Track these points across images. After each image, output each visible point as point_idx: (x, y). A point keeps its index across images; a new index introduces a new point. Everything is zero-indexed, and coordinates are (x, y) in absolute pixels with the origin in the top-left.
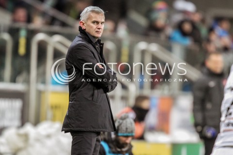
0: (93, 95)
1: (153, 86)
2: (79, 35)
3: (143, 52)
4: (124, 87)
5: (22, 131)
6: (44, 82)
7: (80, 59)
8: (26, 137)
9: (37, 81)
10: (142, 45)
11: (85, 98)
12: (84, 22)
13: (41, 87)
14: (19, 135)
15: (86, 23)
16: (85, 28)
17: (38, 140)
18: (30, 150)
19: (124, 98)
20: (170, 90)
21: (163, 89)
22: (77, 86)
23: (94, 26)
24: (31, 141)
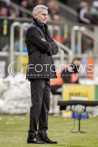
0: (40, 57)
1: (83, 51)
2: (33, 22)
3: (77, 32)
4: (66, 52)
5: (6, 80)
6: (18, 51)
7: (31, 36)
8: (8, 83)
9: (14, 51)
10: (76, 28)
11: (35, 59)
12: (36, 14)
13: (17, 53)
14: (4, 82)
15: (38, 15)
16: (37, 18)
17: (15, 85)
18: (11, 91)
19: (66, 59)
20: (93, 53)
21: (89, 53)
22: (31, 52)
23: (43, 17)
24: (12, 86)
